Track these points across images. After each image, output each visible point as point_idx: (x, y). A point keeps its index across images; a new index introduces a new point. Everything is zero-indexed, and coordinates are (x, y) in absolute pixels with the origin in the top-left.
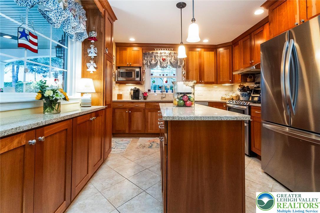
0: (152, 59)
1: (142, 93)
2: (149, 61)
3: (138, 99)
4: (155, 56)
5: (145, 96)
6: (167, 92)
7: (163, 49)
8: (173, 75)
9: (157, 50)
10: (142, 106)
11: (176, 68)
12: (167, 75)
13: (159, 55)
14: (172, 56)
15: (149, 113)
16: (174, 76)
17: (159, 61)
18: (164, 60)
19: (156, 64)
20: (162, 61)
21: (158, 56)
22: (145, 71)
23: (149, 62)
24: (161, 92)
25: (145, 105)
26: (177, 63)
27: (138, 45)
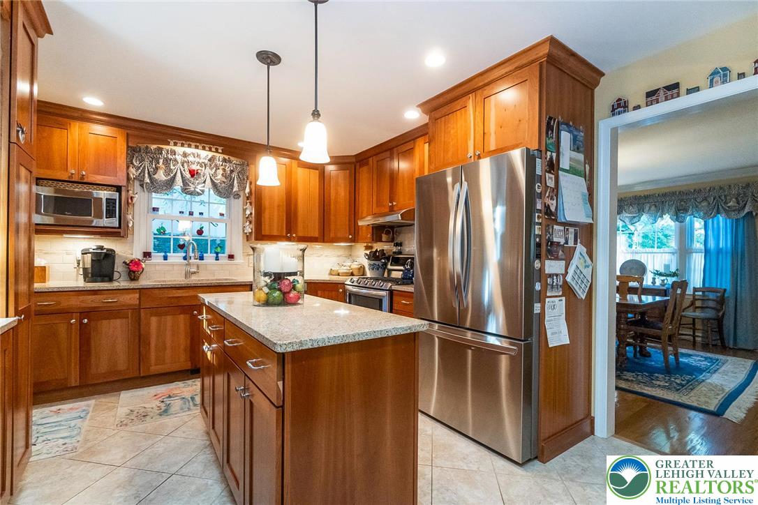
0: (157, 168)
1: (125, 263)
2: (146, 172)
3: (111, 279)
4: (167, 161)
5: (133, 270)
6: (201, 258)
7: (193, 144)
8: (218, 217)
9: (175, 144)
10: (128, 302)
11: (227, 197)
12: (201, 214)
13: (179, 158)
14: (216, 166)
15: (154, 320)
16: (222, 217)
17: (179, 175)
18: (193, 173)
19: (169, 184)
20: (188, 175)
21: (175, 160)
22: (135, 200)
23: (146, 175)
24: (185, 258)
25: (140, 299)
26: (232, 185)
27: (112, 120)
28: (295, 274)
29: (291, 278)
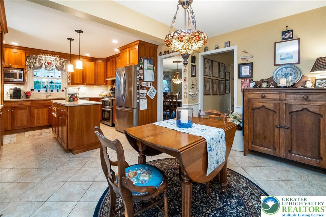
0: (36, 62)
1: (25, 93)
2: (32, 63)
3: (20, 98)
4: (39, 60)
5: (27, 95)
6: (52, 91)
7: (49, 55)
8: (58, 77)
9: (42, 55)
10: (27, 104)
11: (61, 71)
12: (52, 76)
13: (44, 59)
14: (57, 61)
15: (36, 110)
16: (59, 77)
17: (44, 64)
18: (49, 64)
19: (40, 67)
20: (47, 64)
21: (42, 59)
22: (28, 73)
23: (32, 64)
24: (46, 91)
25: (31, 104)
26: (63, 67)
27: (20, 48)
28: (77, 94)
29: (75, 95)
